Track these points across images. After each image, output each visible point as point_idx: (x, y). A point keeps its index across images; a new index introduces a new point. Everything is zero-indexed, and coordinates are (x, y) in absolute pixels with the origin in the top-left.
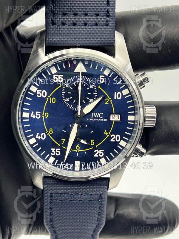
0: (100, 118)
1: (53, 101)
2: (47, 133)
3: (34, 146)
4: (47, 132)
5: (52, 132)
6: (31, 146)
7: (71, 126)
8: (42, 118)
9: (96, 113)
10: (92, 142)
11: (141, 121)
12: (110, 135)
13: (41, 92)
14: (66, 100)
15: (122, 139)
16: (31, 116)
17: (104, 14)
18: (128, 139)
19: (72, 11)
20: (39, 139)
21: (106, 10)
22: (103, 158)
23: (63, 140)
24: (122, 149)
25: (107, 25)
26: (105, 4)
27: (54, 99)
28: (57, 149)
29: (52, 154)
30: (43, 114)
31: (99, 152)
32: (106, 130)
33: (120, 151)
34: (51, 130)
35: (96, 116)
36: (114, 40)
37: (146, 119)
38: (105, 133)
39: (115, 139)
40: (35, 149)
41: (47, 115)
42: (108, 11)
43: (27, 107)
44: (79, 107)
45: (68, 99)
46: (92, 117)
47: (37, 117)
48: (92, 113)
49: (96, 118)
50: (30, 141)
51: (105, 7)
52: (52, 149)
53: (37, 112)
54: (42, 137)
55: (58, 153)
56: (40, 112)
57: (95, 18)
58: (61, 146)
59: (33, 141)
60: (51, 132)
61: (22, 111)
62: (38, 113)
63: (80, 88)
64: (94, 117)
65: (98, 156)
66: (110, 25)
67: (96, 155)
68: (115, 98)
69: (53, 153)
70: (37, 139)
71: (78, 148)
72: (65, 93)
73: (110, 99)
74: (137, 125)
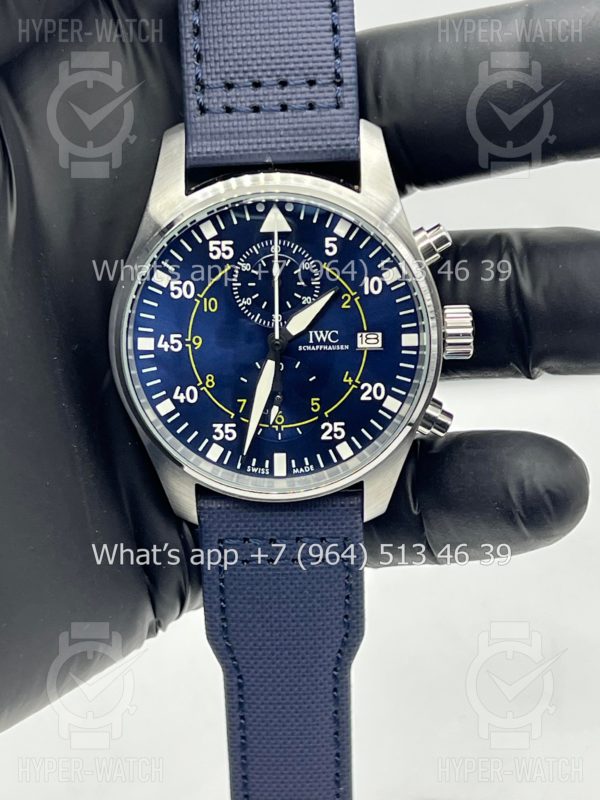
0: (332, 344)
2: (202, 386)
3: (169, 421)
4: (201, 383)
5: (214, 384)
6: (163, 419)
7: (259, 366)
8: (185, 348)
9: (321, 332)
10: (313, 404)
11: (435, 347)
12: (359, 386)
13: (181, 286)
14: (244, 302)
15: (389, 393)
16: (160, 345)
17: (329, 79)
19: (249, 78)
20: (182, 401)
21: (333, 70)
22: (345, 443)
23: (241, 403)
24: (389, 417)
25: (338, 107)
26: (330, 55)
27: (213, 302)
28: (227, 426)
29: (215, 437)
30: (189, 340)
31: (334, 429)
32: (347, 373)
33: (385, 423)
34: (210, 379)
35: (322, 339)
36: (358, 143)
37: (448, 341)
38: (345, 380)
39: (371, 395)
40: (172, 428)
41: (197, 340)
42: (337, 75)
43: (146, 323)
44: (277, 316)
45: (249, 299)
46: (311, 341)
47: (172, 348)
48: (311, 332)
49: (322, 343)
50: (159, 407)
51: (330, 64)
52: (214, 425)
53: (172, 336)
54: (189, 396)
55: (230, 435)
56: (179, 336)
57: (308, 90)
58: (238, 415)
59: (166, 407)
60: (210, 384)
61: (137, 334)
62: (175, 339)
63: (276, 271)
64: (316, 343)
65: (330, 438)
67: (325, 437)
68: (367, 292)
69: (218, 435)
70: (176, 402)
71: (280, 420)
72: (239, 284)
73: (353, 294)
74: (424, 356)
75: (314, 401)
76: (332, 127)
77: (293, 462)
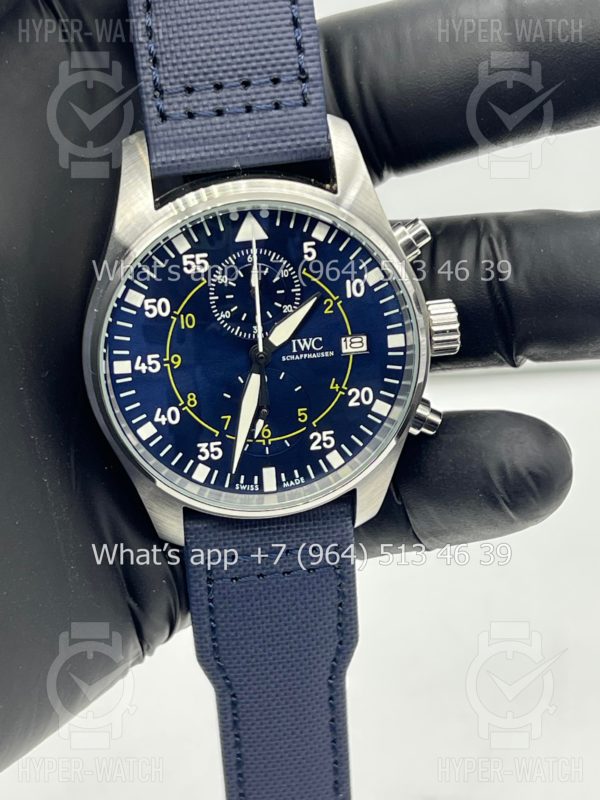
0: (316, 352)
1: (188, 322)
2: (183, 406)
3: (151, 444)
4: (182, 403)
5: (196, 402)
6: (145, 443)
7: (242, 382)
8: (163, 369)
9: (305, 340)
10: (300, 414)
11: (424, 343)
12: (346, 392)
13: (155, 304)
14: (223, 316)
15: (377, 396)
16: (137, 368)
17: (294, 75)
18: (392, 396)
19: (210, 79)
20: (164, 423)
21: (297, 66)
22: (335, 452)
23: (226, 420)
24: (379, 421)
25: (305, 104)
26: (291, 51)
27: (190, 318)
28: (212, 444)
29: (200, 457)
30: (167, 359)
31: (322, 439)
32: (334, 380)
33: (375, 428)
34: (192, 398)
35: (305, 348)
36: (329, 141)
37: (435, 339)
38: (332, 387)
39: (359, 400)
40: (155, 451)
41: (176, 359)
42: (302, 70)
43: (121, 345)
44: (259, 329)
45: (228, 312)
46: (295, 350)
47: (151, 369)
48: (294, 341)
49: (306, 351)
50: (140, 431)
51: (292, 60)
52: (199, 445)
53: (150, 357)
54: (171, 417)
55: (216, 453)
56: (157, 356)
57: (272, 88)
58: (223, 433)
59: (147, 431)
60: (192, 403)
61: (112, 359)
62: (153, 359)
63: (255, 282)
64: (299, 351)
65: (319, 448)
66: (313, 102)
67: (314, 447)
68: (349, 296)
69: (203, 455)
70: (157, 425)
71: (266, 434)
72: (217, 298)
73: (335, 299)
74: (412, 356)
75: (301, 411)
76: (301, 126)
77: (283, 475)
